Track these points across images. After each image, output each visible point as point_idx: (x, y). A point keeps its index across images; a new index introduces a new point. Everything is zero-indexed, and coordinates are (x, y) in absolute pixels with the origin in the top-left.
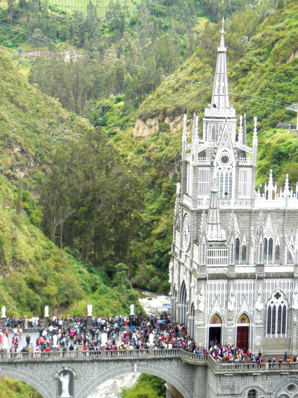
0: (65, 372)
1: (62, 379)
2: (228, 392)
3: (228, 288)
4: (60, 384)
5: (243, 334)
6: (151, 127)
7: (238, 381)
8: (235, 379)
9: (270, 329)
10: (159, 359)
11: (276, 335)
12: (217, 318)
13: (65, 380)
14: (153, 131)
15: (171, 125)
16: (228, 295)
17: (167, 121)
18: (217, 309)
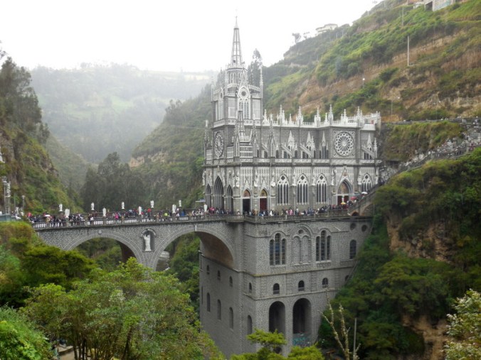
0: (147, 233)
1: (145, 238)
2: (263, 235)
4: (144, 242)
5: (264, 203)
6: (139, 161)
7: (269, 227)
8: (267, 226)
9: (279, 200)
10: (211, 222)
11: (283, 204)
12: (247, 192)
13: (148, 239)
14: (141, 163)
15: (152, 158)
17: (149, 157)
18: (247, 186)
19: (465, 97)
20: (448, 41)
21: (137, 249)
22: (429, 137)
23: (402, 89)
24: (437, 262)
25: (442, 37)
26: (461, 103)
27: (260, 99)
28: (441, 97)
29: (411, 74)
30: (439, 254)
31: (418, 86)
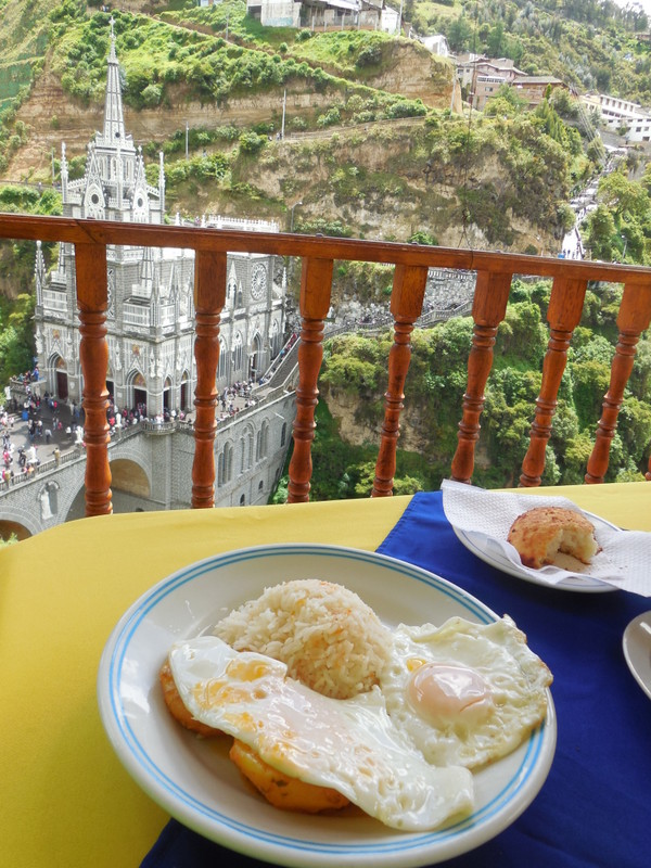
0: (43, 489)
1: (43, 498)
3: (176, 347)
4: (41, 505)
5: (184, 391)
10: (126, 440)
12: (168, 381)
16: (176, 355)
18: (168, 372)
19: (371, 210)
23: (282, 177)
24: (409, 453)
26: (366, 218)
27: (160, 211)
28: (339, 201)
29: (293, 157)
30: (410, 443)
31: (303, 177)
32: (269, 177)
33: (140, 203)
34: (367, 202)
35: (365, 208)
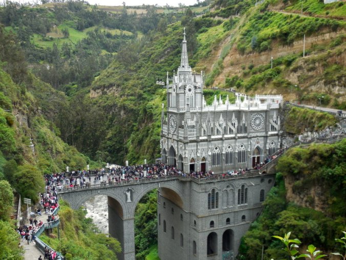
0: (128, 191)
1: (127, 193)
2: (204, 191)
3: (197, 146)
4: (126, 196)
5: (203, 166)
7: (207, 186)
8: (206, 185)
9: (213, 163)
10: (169, 181)
11: (216, 166)
12: (193, 160)
13: (129, 194)
14: (99, 94)
15: (108, 91)
16: (197, 149)
17: (105, 90)
18: (193, 156)
19: (341, 86)
20: (333, 36)
21: (122, 201)
22: (315, 122)
23: (299, 74)
24: (316, 211)
25: (330, 32)
26: (339, 90)
27: (201, 93)
28: (326, 83)
29: (306, 64)
30: (317, 206)
31: (310, 74)
32: (293, 75)
33: (190, 90)
34: (339, 82)
35: (339, 86)
